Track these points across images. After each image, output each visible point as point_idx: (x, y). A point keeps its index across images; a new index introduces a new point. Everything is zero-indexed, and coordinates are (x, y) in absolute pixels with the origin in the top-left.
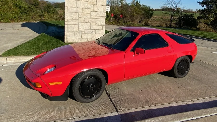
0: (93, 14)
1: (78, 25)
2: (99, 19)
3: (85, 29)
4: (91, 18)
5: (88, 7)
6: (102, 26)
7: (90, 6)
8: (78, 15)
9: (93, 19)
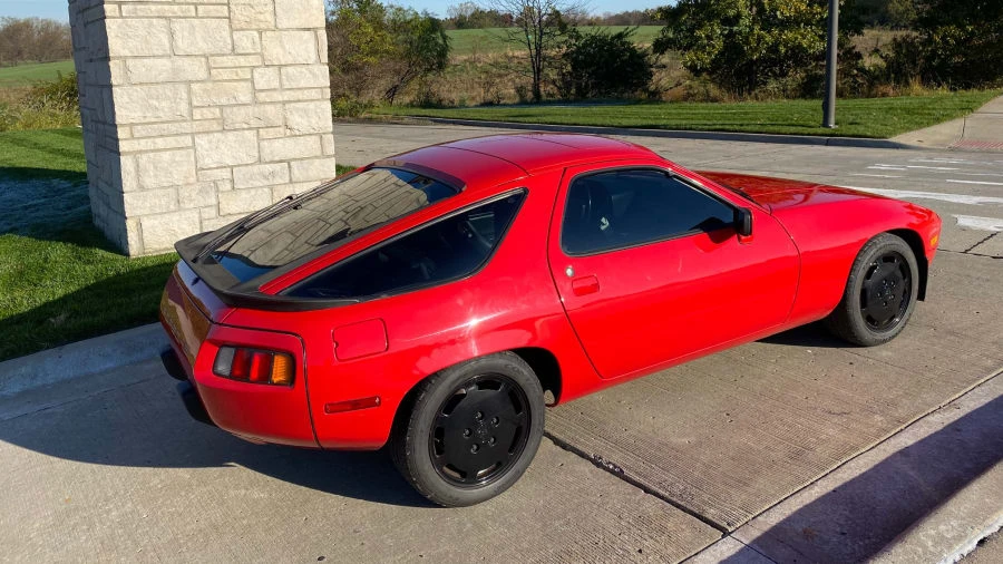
0: (265, 78)
1: (194, 146)
2: (299, 101)
3: (232, 167)
4: (256, 102)
5: (233, 45)
6: (317, 138)
7: (245, 41)
8: (185, 96)
9: (269, 108)
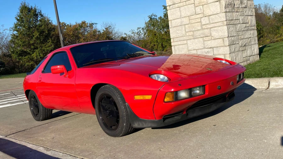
0: (205, 21)
1: (187, 44)
2: (215, 27)
3: (197, 50)
4: (202, 29)
5: (195, 12)
6: (221, 40)
7: (198, 10)
8: (184, 29)
9: (206, 30)
